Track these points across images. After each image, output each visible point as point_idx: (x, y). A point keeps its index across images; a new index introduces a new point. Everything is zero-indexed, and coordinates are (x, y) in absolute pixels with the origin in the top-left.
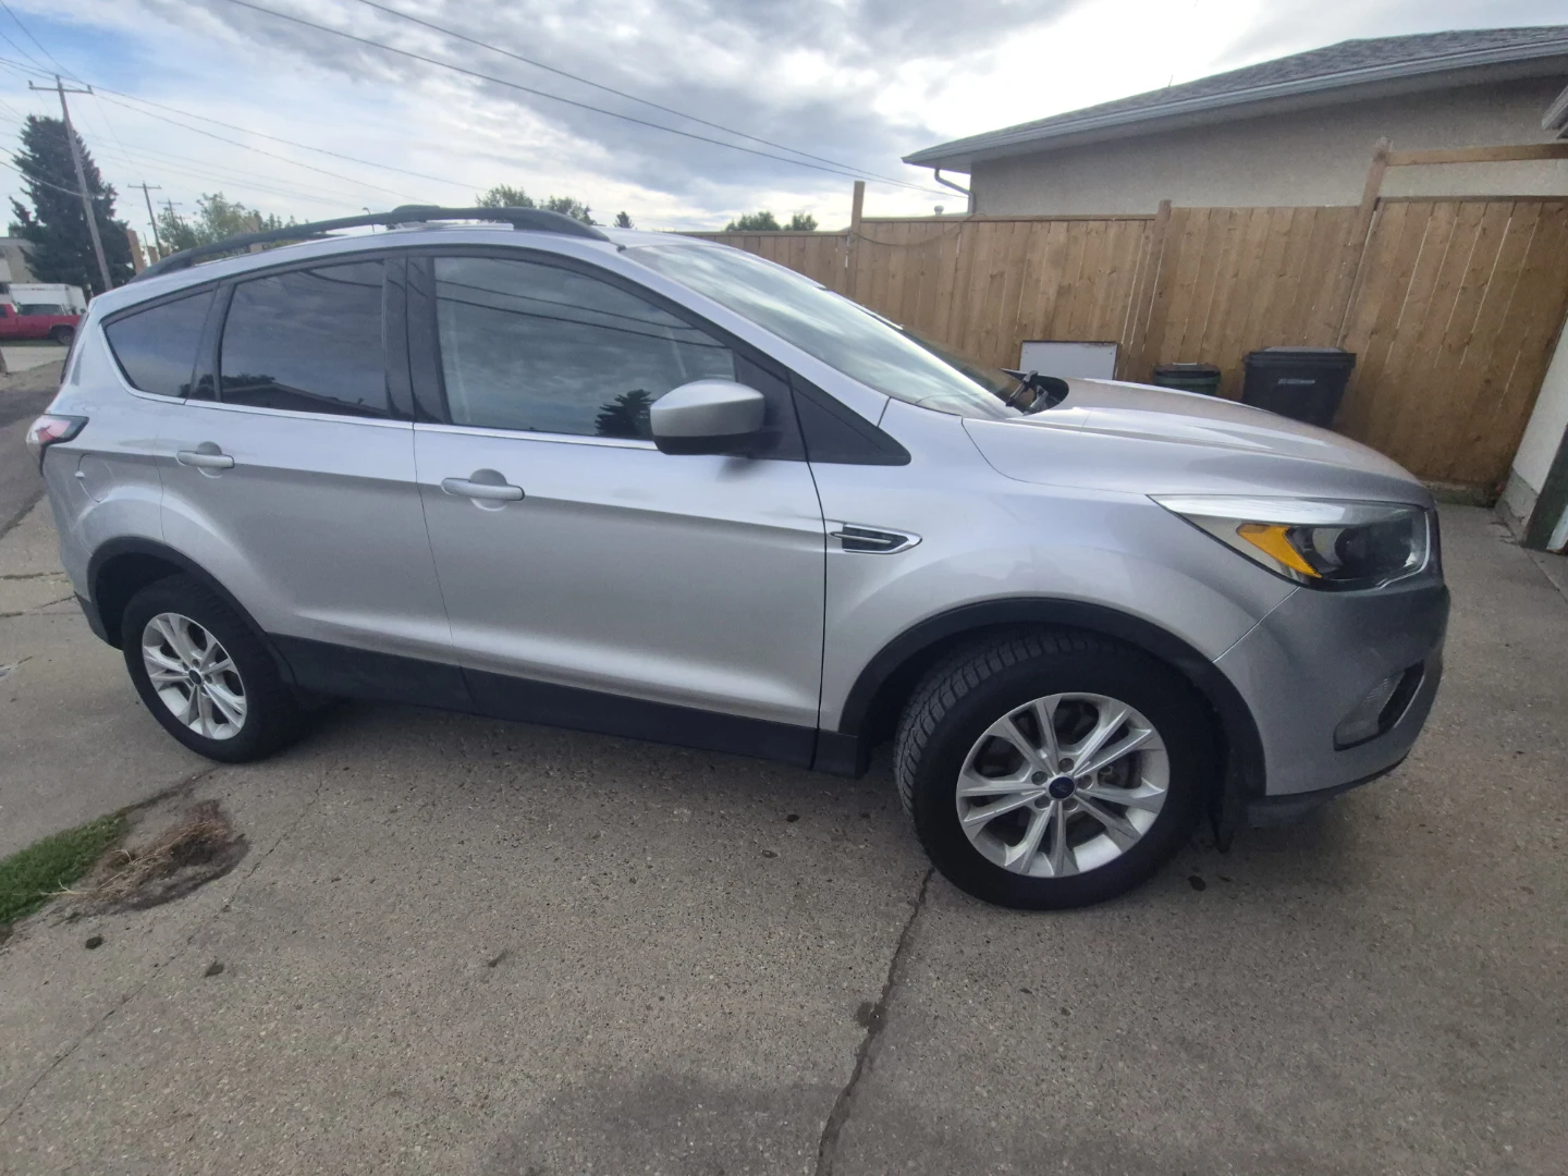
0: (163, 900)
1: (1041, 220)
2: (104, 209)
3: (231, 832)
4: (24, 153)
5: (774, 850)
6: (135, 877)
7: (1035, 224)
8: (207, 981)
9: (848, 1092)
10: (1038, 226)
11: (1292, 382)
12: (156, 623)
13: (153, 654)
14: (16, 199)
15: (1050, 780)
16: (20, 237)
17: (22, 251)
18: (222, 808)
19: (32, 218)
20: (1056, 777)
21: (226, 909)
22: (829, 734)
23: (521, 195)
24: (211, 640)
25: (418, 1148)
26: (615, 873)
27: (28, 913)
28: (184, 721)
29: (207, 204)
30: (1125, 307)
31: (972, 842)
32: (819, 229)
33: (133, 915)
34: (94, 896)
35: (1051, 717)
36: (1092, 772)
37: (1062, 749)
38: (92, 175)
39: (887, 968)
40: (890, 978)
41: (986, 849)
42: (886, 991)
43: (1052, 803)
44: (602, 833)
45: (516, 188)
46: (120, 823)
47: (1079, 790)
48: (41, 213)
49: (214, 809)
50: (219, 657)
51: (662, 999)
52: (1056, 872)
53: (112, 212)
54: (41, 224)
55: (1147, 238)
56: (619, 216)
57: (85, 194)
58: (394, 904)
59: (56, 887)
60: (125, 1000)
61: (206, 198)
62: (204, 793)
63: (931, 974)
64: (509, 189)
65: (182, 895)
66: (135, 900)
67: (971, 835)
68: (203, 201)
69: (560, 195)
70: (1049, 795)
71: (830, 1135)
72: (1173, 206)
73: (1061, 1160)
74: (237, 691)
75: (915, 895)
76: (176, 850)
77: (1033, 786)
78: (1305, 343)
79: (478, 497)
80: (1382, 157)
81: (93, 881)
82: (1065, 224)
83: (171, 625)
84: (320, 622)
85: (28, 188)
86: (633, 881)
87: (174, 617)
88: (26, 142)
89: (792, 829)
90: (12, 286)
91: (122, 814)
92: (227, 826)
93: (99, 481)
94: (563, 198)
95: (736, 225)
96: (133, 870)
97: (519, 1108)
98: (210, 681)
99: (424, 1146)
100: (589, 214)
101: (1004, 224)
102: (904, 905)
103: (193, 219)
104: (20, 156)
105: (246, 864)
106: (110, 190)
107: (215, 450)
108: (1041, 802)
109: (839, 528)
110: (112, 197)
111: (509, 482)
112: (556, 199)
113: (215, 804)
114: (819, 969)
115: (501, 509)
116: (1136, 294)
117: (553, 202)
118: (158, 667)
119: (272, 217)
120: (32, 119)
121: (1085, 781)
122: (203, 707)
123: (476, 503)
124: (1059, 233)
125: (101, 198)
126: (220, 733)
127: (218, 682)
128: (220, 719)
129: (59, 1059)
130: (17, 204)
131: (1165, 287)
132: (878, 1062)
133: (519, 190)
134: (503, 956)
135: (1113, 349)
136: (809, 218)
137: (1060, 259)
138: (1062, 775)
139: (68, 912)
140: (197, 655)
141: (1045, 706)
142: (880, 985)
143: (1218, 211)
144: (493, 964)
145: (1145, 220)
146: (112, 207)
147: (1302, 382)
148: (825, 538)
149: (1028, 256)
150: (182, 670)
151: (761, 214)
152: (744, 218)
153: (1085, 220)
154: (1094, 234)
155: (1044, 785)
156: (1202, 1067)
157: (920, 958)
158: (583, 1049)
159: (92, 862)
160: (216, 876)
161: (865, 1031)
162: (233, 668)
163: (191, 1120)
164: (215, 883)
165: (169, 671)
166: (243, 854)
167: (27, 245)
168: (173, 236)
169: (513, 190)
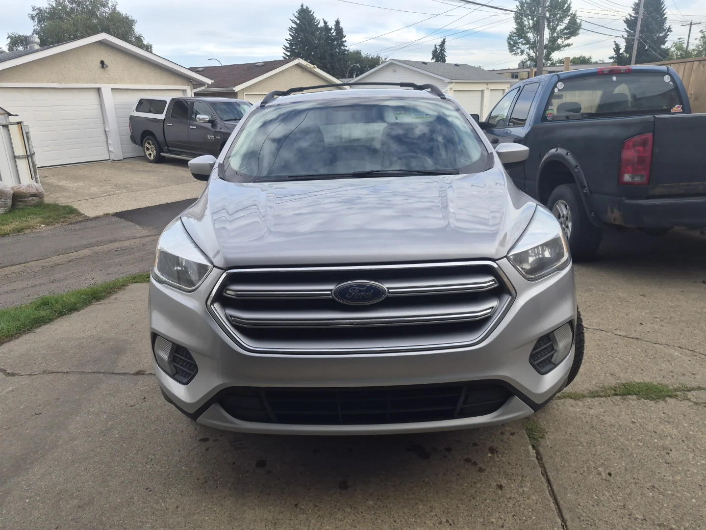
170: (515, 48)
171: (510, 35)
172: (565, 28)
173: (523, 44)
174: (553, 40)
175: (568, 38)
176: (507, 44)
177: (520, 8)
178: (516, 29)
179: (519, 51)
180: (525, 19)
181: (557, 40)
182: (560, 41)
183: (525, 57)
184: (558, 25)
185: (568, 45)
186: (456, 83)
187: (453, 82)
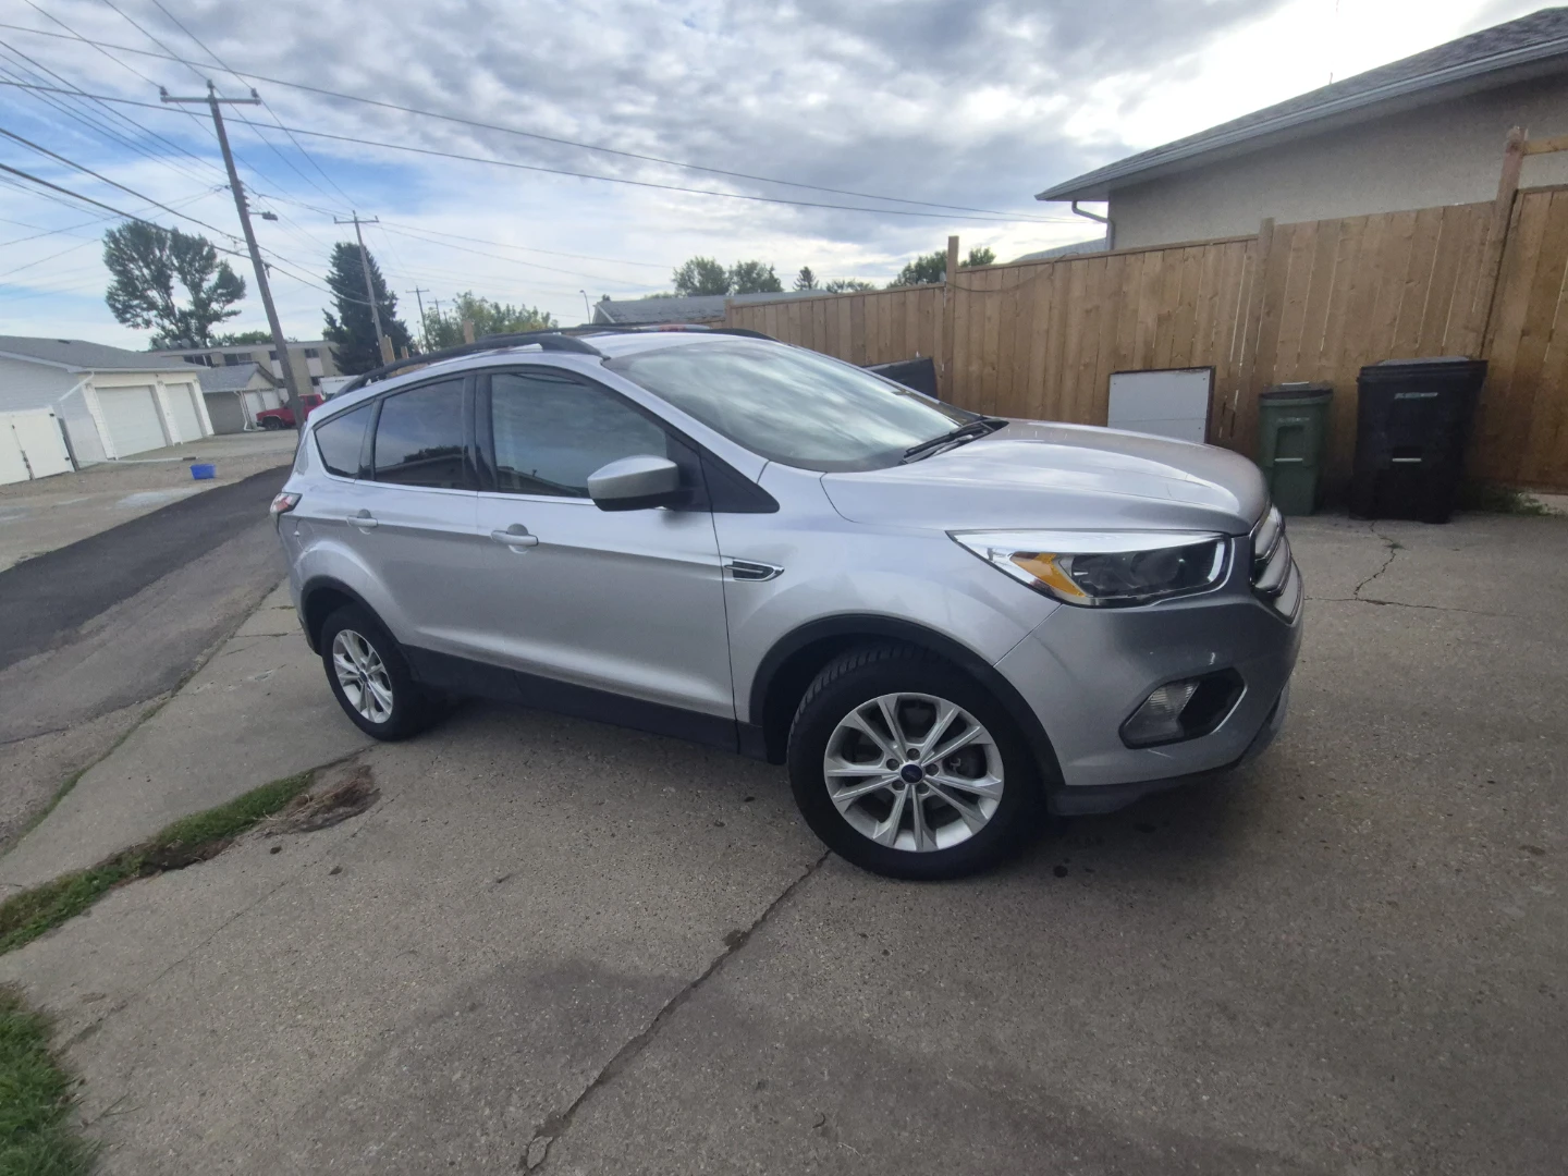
0: (320, 827)
1: (1134, 253)
2: (388, 312)
3: (372, 787)
4: (332, 273)
5: (724, 820)
6: (308, 812)
7: (1128, 256)
8: (331, 877)
9: (695, 985)
10: (1131, 259)
11: (1409, 396)
12: (340, 637)
13: (340, 660)
14: (327, 310)
15: (902, 767)
16: (330, 340)
17: (330, 349)
18: (373, 770)
19: (338, 325)
20: (905, 764)
21: (354, 836)
22: (742, 724)
23: (713, 263)
24: (371, 649)
25: (414, 983)
26: (603, 829)
27: (242, 831)
28: (358, 709)
29: (460, 301)
30: (1231, 329)
31: (843, 815)
32: (997, 261)
33: (301, 835)
34: (283, 822)
35: (892, 713)
36: (938, 760)
37: (908, 740)
38: (379, 285)
39: (764, 910)
40: (764, 916)
41: (859, 824)
42: (756, 925)
43: (907, 786)
44: (607, 801)
45: (708, 257)
46: (309, 778)
47: (927, 776)
48: (345, 320)
49: (366, 772)
50: (377, 663)
51: (598, 913)
52: (918, 847)
53: (393, 314)
54: (345, 328)
55: (1249, 258)
56: (801, 272)
57: (373, 303)
58: (454, 839)
59: (263, 815)
60: (283, 884)
61: (459, 296)
62: (364, 761)
63: (797, 917)
64: (703, 260)
65: (332, 825)
66: (305, 826)
67: (842, 808)
68: (457, 299)
69: (746, 259)
70: (902, 779)
71: (669, 1009)
72: (1276, 224)
73: (822, 1048)
74: (388, 688)
75: (814, 861)
76: (336, 796)
77: (889, 771)
78: (1443, 352)
79: (513, 544)
80: (1514, 147)
81: (284, 813)
82: (1160, 253)
83: (346, 638)
84: (431, 636)
85: (336, 301)
86: (613, 835)
87: (349, 632)
88: (334, 265)
89: (745, 808)
90: (322, 380)
91: (312, 772)
92: (372, 783)
93: (309, 537)
94: (749, 262)
95: (913, 267)
96: (308, 807)
97: (481, 969)
98: (372, 679)
99: (417, 982)
100: (773, 272)
101: (1097, 260)
102: (803, 868)
103: (450, 313)
104: (330, 275)
105: (374, 809)
106: (393, 297)
107: (367, 515)
108: (897, 785)
109: (730, 562)
110: (394, 301)
111: (530, 533)
112: (743, 263)
113: (369, 768)
114: (715, 906)
115: (525, 553)
116: (1242, 316)
117: (740, 266)
118: (343, 669)
119: (508, 307)
120: (338, 246)
121: (931, 769)
122: (368, 700)
123: (512, 548)
124: (1154, 263)
125: (387, 303)
126: (379, 718)
127: (377, 680)
128: (379, 709)
129: (238, 915)
130: (327, 314)
131: (1273, 307)
132: (726, 970)
133: (710, 259)
134: (508, 877)
135: (1207, 374)
136: (987, 251)
137: (1157, 287)
138: (910, 762)
139: (267, 830)
140: (364, 660)
141: (887, 702)
142: (754, 920)
143: (1328, 223)
144: (500, 881)
145: (1246, 241)
146: (395, 310)
147: (1423, 395)
148: (722, 570)
149: (1125, 289)
150: (355, 671)
151: (937, 254)
152: (920, 259)
153: (1182, 247)
154: (1191, 260)
155: (896, 771)
156: (972, 1003)
157: (795, 905)
158: (535, 939)
159: (287, 801)
160: (356, 814)
161: (727, 948)
162: (384, 670)
163: (297, 954)
164: (354, 818)
165: (350, 673)
166: (374, 802)
167: (334, 345)
168: (435, 330)
169: (706, 260)
170: (128, 316)
171: (110, 293)
172: (218, 286)
173: (143, 309)
174: (201, 304)
175: (229, 302)
176: (107, 306)
177: (112, 246)
178: (118, 282)
179: (139, 320)
180: (132, 266)
181: (209, 305)
182: (215, 306)
183: (155, 331)
184: (202, 280)
185: (234, 313)
186: (96, 373)
187: (89, 373)
